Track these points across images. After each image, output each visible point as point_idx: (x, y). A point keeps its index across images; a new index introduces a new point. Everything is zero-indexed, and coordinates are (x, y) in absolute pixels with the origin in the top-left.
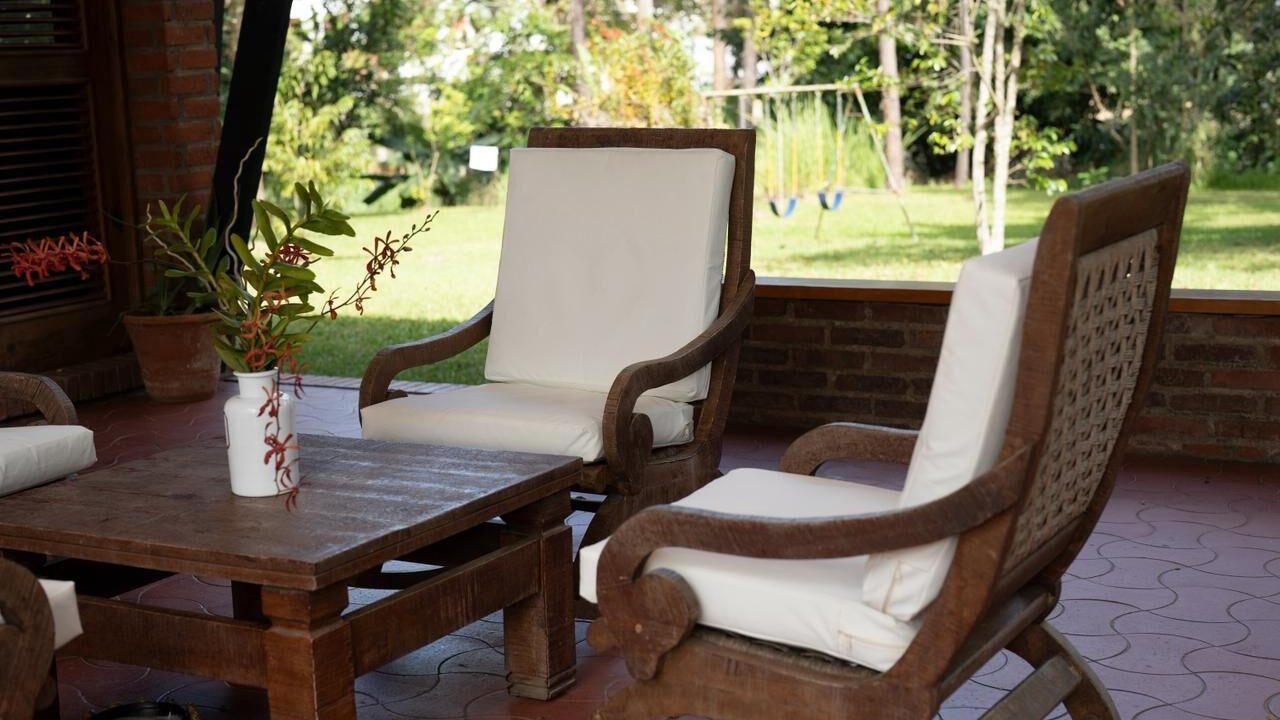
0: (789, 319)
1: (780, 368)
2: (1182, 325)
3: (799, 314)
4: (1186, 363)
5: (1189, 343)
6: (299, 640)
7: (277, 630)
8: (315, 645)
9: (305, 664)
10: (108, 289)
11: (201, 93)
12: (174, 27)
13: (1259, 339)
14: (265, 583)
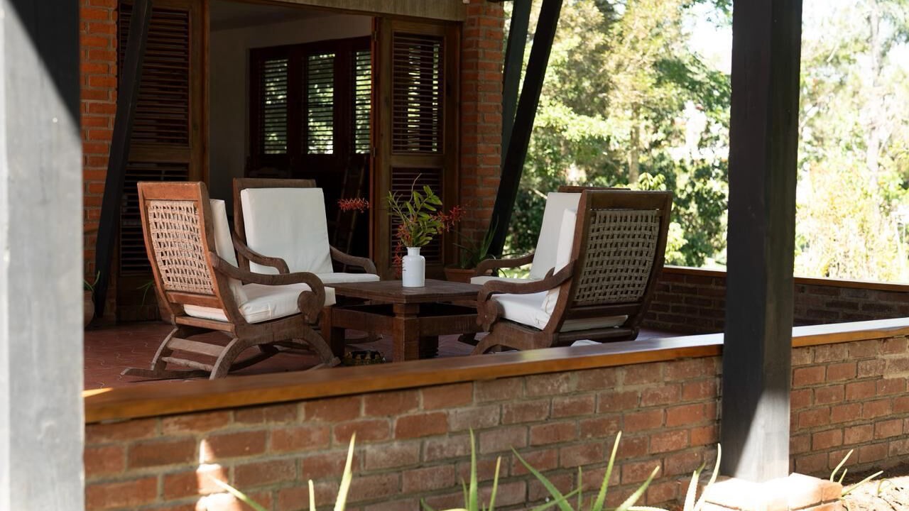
0: (713, 286)
1: (708, 308)
2: (865, 295)
3: (717, 284)
4: (867, 312)
5: (868, 303)
6: (401, 320)
7: (397, 317)
8: (405, 321)
9: (402, 327)
10: (443, 259)
11: (491, 176)
12: (481, 146)
13: (896, 303)
14: (394, 302)
